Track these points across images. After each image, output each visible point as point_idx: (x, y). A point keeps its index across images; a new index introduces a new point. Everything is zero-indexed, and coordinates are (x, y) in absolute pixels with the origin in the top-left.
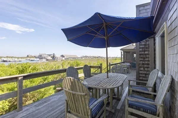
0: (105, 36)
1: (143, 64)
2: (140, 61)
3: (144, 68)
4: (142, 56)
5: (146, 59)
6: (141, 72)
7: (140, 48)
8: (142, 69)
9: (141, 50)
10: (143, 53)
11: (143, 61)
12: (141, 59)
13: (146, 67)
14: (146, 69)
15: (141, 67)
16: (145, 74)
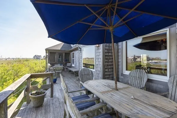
1: (107, 65)
2: (106, 62)
3: (108, 70)
4: (107, 57)
5: (110, 61)
6: (106, 73)
7: (106, 49)
8: (107, 70)
9: (106, 51)
10: (107, 54)
11: (108, 62)
13: (109, 68)
14: (110, 70)
15: (106, 68)
16: (109, 75)
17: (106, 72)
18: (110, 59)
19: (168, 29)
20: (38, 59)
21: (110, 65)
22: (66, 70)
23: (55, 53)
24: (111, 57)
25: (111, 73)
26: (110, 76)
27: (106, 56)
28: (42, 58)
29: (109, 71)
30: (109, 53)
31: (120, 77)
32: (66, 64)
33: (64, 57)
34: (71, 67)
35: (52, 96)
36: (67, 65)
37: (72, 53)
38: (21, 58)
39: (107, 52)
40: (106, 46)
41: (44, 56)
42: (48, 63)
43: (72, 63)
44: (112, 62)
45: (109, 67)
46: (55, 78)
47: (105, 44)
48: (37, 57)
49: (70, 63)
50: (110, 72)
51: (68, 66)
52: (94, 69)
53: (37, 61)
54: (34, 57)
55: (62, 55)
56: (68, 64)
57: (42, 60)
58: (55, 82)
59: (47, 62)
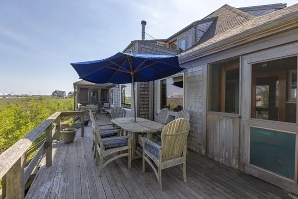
0: (131, 71)
1: (143, 104)
2: (141, 101)
3: (144, 109)
4: (142, 96)
5: (145, 100)
6: (141, 113)
7: (141, 87)
8: (142, 109)
9: (141, 89)
10: (143, 93)
11: (143, 101)
12: (141, 100)
13: (145, 108)
14: (145, 109)
15: (141, 108)
16: (145, 114)
17: (141, 111)
18: (146, 98)
19: (183, 73)
20: (60, 96)
21: (146, 104)
22: (102, 112)
23: (88, 89)
24: (147, 96)
25: (147, 113)
26: (146, 116)
27: (141, 94)
28: (67, 95)
29: (144, 111)
30: (144, 91)
31: (155, 116)
32: (103, 104)
33: (99, 95)
34: (109, 108)
35: (83, 136)
36: (104, 106)
37: (110, 89)
38: (31, 95)
39: (143, 91)
40: (141, 84)
41: (70, 93)
42: (78, 102)
43: (111, 103)
44: (148, 101)
45: (145, 106)
46: (87, 120)
47: (140, 83)
48: (58, 94)
49: (108, 102)
50: (146, 111)
51: (106, 108)
52: (130, 108)
53: (60, 101)
54: (53, 94)
55: (97, 92)
56: (106, 105)
57: (66, 98)
58: (87, 125)
59: (76, 102)
